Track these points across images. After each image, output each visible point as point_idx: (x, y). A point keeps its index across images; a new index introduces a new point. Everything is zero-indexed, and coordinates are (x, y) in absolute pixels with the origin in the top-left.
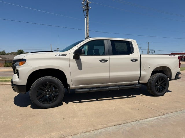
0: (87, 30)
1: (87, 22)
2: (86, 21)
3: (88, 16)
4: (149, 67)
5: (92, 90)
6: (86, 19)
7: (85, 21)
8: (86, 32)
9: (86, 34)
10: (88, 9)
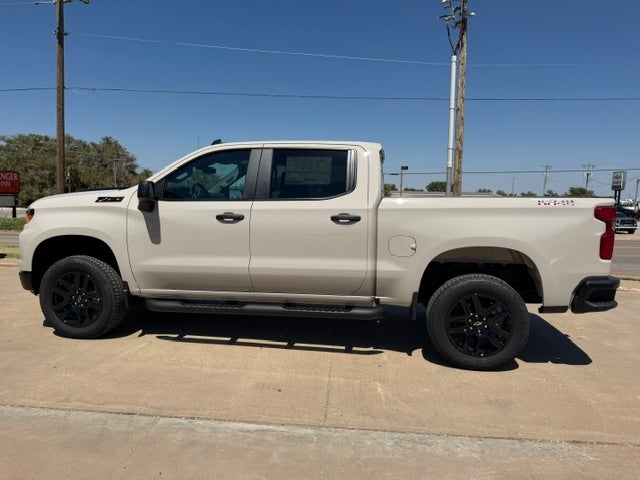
0: (456, 99)
1: (457, 68)
2: (454, 64)
3: (462, 45)
4: (414, 245)
5: (188, 306)
6: (457, 59)
7: (450, 67)
8: (453, 105)
9: (452, 113)
10: (464, 22)
